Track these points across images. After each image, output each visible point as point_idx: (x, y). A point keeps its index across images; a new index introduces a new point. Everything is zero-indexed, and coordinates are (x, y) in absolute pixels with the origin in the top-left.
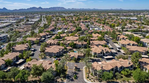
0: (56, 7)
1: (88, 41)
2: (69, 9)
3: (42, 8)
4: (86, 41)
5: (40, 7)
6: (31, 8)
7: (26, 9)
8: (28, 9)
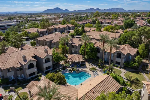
0: (115, 9)
1: (141, 46)
2: (130, 10)
3: (99, 9)
4: (137, 47)
5: (98, 8)
6: (89, 9)
7: (84, 10)
8: (86, 10)
